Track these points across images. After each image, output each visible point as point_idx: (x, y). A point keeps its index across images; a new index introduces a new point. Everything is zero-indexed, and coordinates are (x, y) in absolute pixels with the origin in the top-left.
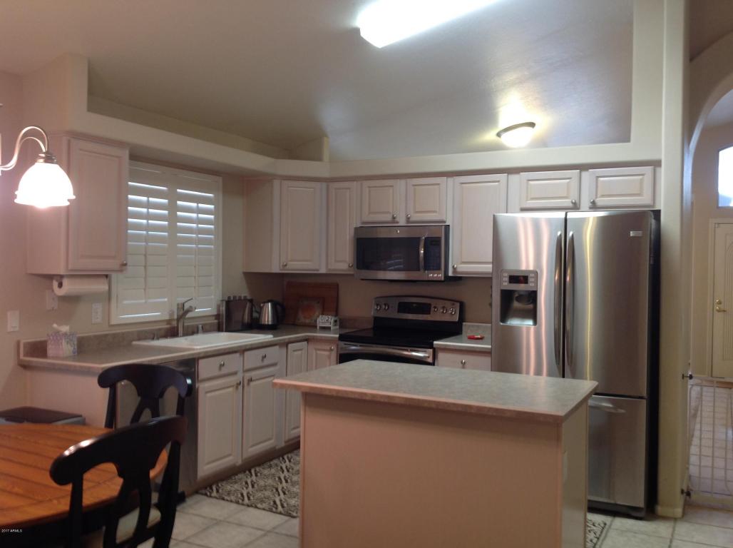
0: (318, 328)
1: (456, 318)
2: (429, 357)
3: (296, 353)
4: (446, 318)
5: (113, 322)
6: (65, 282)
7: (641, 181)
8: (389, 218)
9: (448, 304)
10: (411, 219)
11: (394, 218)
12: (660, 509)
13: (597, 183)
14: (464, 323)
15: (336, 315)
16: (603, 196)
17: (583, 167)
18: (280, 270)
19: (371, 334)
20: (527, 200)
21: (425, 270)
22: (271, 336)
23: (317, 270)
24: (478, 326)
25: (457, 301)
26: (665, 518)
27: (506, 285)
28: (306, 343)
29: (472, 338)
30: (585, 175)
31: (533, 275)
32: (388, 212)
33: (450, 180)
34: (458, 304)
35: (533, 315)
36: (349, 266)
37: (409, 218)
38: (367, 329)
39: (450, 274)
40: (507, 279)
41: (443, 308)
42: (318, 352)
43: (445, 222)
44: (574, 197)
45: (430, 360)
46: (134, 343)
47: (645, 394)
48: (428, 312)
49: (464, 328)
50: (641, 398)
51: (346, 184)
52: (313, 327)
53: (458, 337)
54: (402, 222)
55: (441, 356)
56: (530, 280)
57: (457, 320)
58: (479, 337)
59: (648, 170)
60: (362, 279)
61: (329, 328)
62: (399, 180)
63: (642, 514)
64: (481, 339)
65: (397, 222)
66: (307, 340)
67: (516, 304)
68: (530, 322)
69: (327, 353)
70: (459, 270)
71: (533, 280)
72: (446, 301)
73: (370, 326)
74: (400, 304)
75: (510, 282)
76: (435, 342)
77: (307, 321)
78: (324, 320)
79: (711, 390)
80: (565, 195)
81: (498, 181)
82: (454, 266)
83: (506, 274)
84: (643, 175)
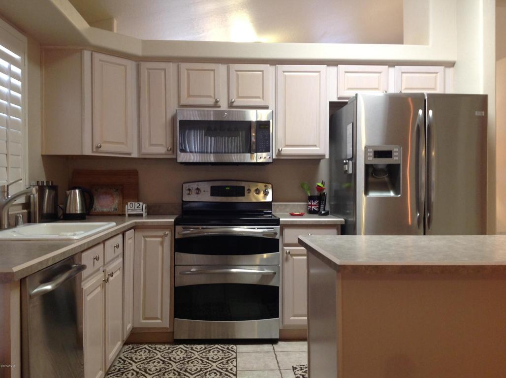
0: (127, 215)
2: (277, 234)
3: (129, 242)
7: (436, 77)
8: (211, 102)
10: (235, 104)
13: (402, 76)
17: (390, 64)
18: (93, 151)
21: (256, 152)
22: (114, 224)
23: (130, 154)
27: (372, 160)
28: (133, 230)
29: (294, 215)
30: (393, 70)
31: (396, 149)
32: (210, 97)
33: (273, 68)
34: (270, 186)
36: (168, 150)
37: (232, 103)
40: (372, 154)
41: (257, 189)
42: (147, 239)
44: (384, 89)
48: (242, 194)
49: (274, 209)
51: (163, 65)
54: (224, 106)
56: (395, 154)
57: (271, 200)
59: (439, 69)
61: (142, 214)
62: (220, 64)
64: (302, 215)
65: (219, 107)
66: (134, 227)
69: (159, 239)
71: (397, 154)
72: (258, 183)
75: (375, 157)
77: (105, 210)
78: (134, 207)
80: (377, 87)
81: (319, 72)
82: (279, 150)
83: (371, 150)
84: (437, 73)
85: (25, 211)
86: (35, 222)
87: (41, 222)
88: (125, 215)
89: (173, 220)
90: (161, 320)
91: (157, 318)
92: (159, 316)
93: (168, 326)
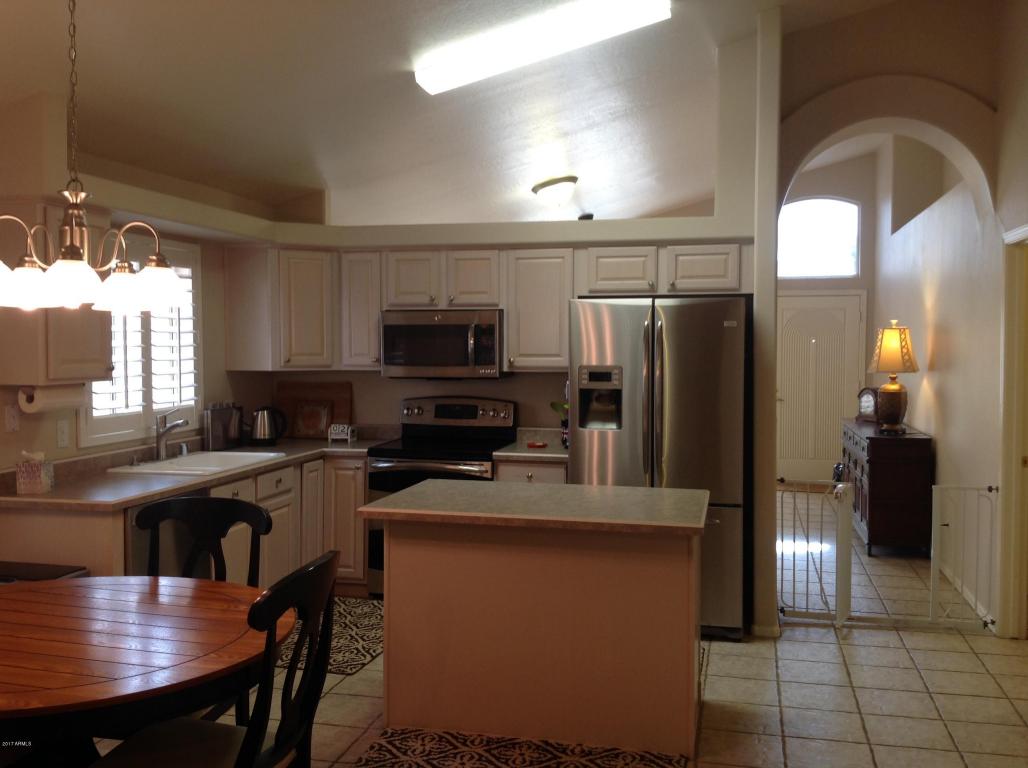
0: (330, 441)
1: (510, 423)
2: (487, 472)
3: (311, 475)
4: (498, 423)
5: (83, 444)
6: (38, 395)
7: (726, 260)
8: (425, 300)
9: (499, 406)
10: (455, 302)
11: (433, 300)
12: (757, 629)
13: (676, 260)
14: (519, 429)
15: (351, 423)
16: (683, 277)
17: (660, 244)
18: (281, 367)
19: (399, 446)
20: (597, 280)
21: (475, 365)
22: (282, 454)
23: (329, 366)
24: (535, 431)
25: (510, 402)
26: (763, 638)
27: (586, 383)
28: (321, 461)
29: (532, 447)
30: (664, 253)
31: (616, 371)
32: (424, 292)
33: (503, 254)
34: (511, 407)
35: (616, 416)
36: (374, 361)
37: (452, 301)
38: (396, 441)
39: (506, 369)
40: (586, 376)
41: (494, 410)
42: (339, 472)
43: (497, 305)
44: (651, 278)
45: (489, 475)
46: (110, 470)
47: (740, 501)
48: (474, 416)
49: (519, 436)
50: (738, 506)
51: (367, 256)
52: (322, 439)
53: (514, 444)
54: (443, 305)
55: (503, 469)
56: (614, 377)
57: (511, 425)
58: (541, 444)
59: (734, 248)
60: (391, 378)
61: (346, 440)
62: (437, 252)
63: (740, 635)
64: (544, 446)
65: (436, 305)
66: (323, 457)
67: (595, 405)
68: (613, 426)
69: (351, 473)
70: (516, 364)
71: (617, 377)
72: (497, 403)
73: (398, 436)
74: (437, 407)
75: (590, 380)
76: (494, 453)
77: (311, 432)
78: (339, 431)
79: (804, 495)
80: (641, 276)
81: (563, 257)
82: (510, 360)
83: (585, 371)
84: (727, 254)
85: (198, 437)
86: (208, 450)
87: (213, 450)
88: (327, 439)
89: (366, 450)
90: (354, 568)
91: (349, 567)
92: (351, 563)
93: (362, 577)
